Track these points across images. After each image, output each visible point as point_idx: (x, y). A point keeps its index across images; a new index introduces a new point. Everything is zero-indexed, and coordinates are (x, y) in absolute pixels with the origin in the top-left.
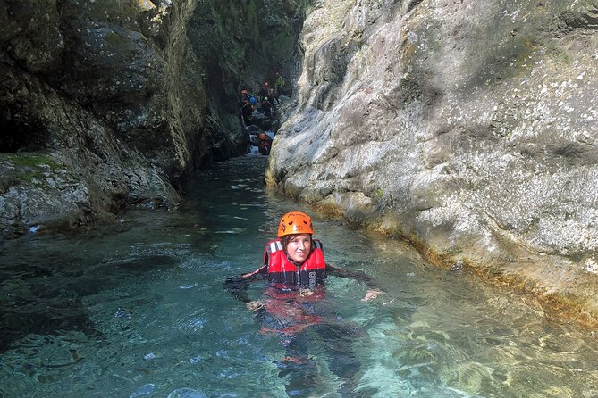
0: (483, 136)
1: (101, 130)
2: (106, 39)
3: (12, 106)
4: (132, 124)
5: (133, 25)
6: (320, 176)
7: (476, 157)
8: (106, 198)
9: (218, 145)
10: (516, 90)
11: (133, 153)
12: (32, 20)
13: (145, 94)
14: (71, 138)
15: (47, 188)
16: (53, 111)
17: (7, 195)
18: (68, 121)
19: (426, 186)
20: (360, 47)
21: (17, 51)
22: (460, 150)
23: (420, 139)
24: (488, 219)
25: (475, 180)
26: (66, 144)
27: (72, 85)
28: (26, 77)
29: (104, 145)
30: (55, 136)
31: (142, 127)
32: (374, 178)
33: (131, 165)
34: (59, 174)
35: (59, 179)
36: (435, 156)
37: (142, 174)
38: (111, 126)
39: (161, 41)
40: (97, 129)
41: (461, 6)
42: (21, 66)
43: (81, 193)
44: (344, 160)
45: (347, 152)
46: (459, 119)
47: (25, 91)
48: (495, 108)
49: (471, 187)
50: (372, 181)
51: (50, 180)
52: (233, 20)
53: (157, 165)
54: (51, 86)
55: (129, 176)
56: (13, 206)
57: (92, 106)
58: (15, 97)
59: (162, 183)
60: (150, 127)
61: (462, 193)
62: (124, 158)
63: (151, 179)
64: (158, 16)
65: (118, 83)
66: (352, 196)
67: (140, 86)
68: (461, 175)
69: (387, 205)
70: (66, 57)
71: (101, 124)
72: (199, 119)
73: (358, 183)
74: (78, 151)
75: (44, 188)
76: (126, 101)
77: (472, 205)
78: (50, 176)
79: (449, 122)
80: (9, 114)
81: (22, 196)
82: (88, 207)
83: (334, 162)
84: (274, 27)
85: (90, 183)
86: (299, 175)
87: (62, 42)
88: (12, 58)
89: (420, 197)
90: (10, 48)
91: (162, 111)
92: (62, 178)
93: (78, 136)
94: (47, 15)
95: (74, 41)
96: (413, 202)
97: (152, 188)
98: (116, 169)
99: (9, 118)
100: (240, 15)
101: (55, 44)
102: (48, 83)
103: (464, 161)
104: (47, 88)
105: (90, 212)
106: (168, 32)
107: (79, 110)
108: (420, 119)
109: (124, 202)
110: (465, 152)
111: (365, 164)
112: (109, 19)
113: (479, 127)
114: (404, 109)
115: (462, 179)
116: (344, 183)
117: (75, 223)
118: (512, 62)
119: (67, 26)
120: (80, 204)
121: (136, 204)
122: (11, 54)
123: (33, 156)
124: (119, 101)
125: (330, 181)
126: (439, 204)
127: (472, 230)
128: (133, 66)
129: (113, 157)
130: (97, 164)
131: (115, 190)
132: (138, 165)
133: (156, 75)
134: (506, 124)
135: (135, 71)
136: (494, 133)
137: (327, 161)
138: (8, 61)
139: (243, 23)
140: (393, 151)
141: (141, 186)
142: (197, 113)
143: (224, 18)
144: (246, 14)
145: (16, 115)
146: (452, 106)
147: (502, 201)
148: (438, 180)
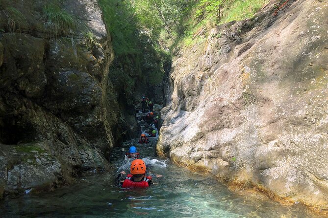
0: (300, 124)
1: (66, 128)
2: (70, 77)
3: (16, 117)
4: (83, 124)
5: (84, 69)
6: (193, 149)
7: (296, 136)
8: (69, 168)
9: (124, 133)
10: (318, 96)
11: (84, 141)
12: (30, 68)
13: (91, 107)
14: (49, 134)
15: (36, 165)
16: (39, 119)
17: (12, 171)
18: (47, 124)
19: (265, 154)
20: (210, 77)
21: (20, 86)
22: (285, 132)
23: (257, 127)
24: (308, 174)
25: (297, 150)
26: (46, 138)
27: (50, 103)
28: (25, 100)
29: (67, 137)
30: (40, 133)
31: (89, 126)
32: (228, 150)
33: (83, 148)
34: (44, 156)
35: (43, 159)
36: (269, 136)
37: (90, 153)
38: (71, 126)
39: (99, 78)
40: (64, 128)
41: (274, 51)
42: (22, 94)
43: (56, 167)
44: (207, 139)
45: (210, 135)
46: (283, 114)
47: (24, 108)
48: (306, 107)
49: (294, 154)
50: (227, 152)
51: (38, 160)
52: (128, 66)
53: (97, 147)
54: (38, 105)
55: (82, 155)
56: (16, 178)
57: (60, 115)
58: (18, 111)
59: (101, 158)
60: (93, 125)
61: (289, 158)
62: (79, 144)
63: (94, 156)
64: (97, 64)
65: (76, 101)
66: (215, 161)
67: (88, 103)
68: (287, 147)
69: (240, 166)
70: (47, 88)
71: (66, 125)
72: (116, 119)
73: (218, 153)
74: (53, 141)
75: (34, 165)
76: (80, 111)
77: (297, 165)
78: (38, 158)
79: (277, 116)
80: (14, 122)
81: (22, 170)
82: (60, 175)
83: (201, 141)
84: (150, 69)
85: (60, 160)
86: (178, 149)
87: (46, 80)
88: (17, 90)
89: (262, 161)
90: (16, 84)
91: (101, 116)
92: (45, 158)
93: (53, 132)
94: (38, 66)
95: (53, 79)
96: (258, 164)
97: (96, 162)
98: (75, 151)
99: (14, 124)
100: (131, 63)
101: (42, 81)
102: (37, 103)
103: (288, 139)
104: (36, 105)
105: (61, 178)
106: (102, 72)
107: (53, 117)
108: (256, 115)
109: (79, 170)
110: (288, 133)
111: (222, 142)
112: (71, 67)
113: (297, 118)
114: (245, 109)
115: (288, 150)
116: (209, 153)
117: (53, 186)
118: (313, 80)
119: (48, 71)
120: (56, 174)
121: (86, 171)
122: (16, 88)
123: (28, 146)
124: (75, 112)
125: (199, 152)
126: (275, 165)
127: (300, 181)
128: (84, 91)
129: (72, 144)
130: (63, 148)
131: (74, 163)
132: (87, 148)
133: (97, 96)
134: (315, 116)
135: (85, 94)
136: (307, 122)
137: (197, 140)
138: (15, 91)
139: (133, 68)
140: (240, 134)
141: (89, 160)
142: (115, 116)
143: (123, 65)
144: (135, 62)
145: (18, 122)
146: (277, 107)
147: (317, 162)
148: (273, 151)
